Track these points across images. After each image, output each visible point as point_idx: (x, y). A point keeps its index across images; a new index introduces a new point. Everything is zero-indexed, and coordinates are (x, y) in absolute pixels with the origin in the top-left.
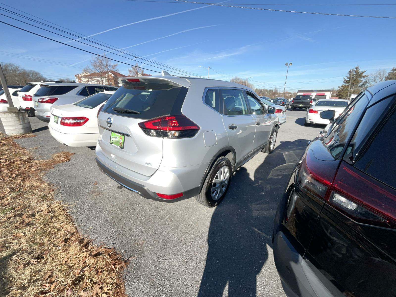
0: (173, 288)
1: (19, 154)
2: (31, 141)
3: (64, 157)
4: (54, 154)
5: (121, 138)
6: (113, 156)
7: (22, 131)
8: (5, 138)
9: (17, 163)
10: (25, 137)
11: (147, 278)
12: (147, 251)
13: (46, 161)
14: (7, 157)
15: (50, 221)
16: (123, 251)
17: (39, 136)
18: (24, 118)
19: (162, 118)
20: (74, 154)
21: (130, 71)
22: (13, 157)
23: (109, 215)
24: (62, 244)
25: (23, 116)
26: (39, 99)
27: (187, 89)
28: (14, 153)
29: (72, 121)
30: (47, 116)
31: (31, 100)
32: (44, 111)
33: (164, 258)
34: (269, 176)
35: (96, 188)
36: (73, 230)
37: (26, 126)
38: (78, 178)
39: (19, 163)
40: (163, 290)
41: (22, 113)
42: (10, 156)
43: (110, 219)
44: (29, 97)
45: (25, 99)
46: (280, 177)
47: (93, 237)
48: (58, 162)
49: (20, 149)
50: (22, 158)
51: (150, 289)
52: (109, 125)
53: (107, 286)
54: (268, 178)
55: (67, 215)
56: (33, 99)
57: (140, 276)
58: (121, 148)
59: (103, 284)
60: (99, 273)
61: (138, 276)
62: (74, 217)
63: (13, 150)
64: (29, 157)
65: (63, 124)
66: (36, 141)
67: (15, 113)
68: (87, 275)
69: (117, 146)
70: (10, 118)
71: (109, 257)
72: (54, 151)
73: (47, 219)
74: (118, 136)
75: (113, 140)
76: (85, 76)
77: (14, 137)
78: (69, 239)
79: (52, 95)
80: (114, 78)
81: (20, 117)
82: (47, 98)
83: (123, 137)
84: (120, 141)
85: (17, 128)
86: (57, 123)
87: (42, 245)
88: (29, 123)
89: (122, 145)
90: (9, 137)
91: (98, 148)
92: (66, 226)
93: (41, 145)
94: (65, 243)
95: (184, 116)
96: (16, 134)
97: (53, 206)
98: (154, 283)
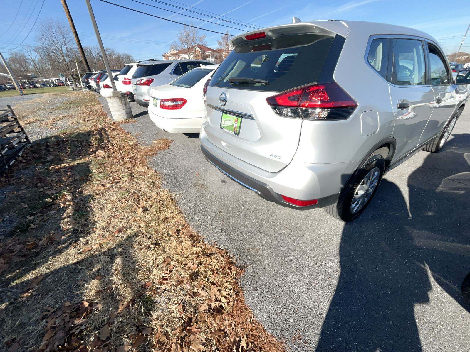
0: (303, 315)
1: (126, 139)
2: (133, 127)
3: (164, 144)
4: (155, 141)
5: (237, 121)
6: (224, 144)
7: (125, 117)
8: (113, 123)
9: (126, 147)
10: (128, 122)
11: (268, 293)
12: (264, 261)
13: (149, 148)
14: (117, 142)
15: (161, 209)
16: (236, 255)
17: (139, 121)
18: (126, 103)
19: (304, 88)
20: (173, 141)
21: (219, 43)
22: (122, 142)
23: (217, 212)
24: (175, 235)
25: (125, 100)
26: (137, 81)
27: (344, 39)
28: (122, 138)
29: (171, 104)
30: (144, 100)
31: (130, 83)
32: (142, 95)
33: (286, 275)
34: (439, 188)
35: (199, 180)
36: (183, 222)
37: (129, 111)
38: (180, 167)
39: (127, 148)
40: (290, 313)
41: (124, 97)
42: (119, 141)
43: (218, 217)
44: (128, 81)
45: (125, 83)
46: (462, 192)
47: (203, 233)
48: (159, 149)
49: (126, 135)
50: (129, 144)
51: (274, 307)
52: (224, 103)
53: (226, 290)
54: (437, 191)
55: (176, 206)
56: (132, 82)
57: (260, 288)
58: (235, 133)
59: (220, 286)
60: (215, 274)
61: (258, 288)
62: (182, 209)
63: (121, 135)
64: (135, 142)
65: (162, 107)
66: (137, 127)
67: (118, 97)
68: (203, 272)
69: (230, 132)
70: (115, 103)
71: (222, 258)
72: (154, 137)
73: (159, 206)
74: (232, 119)
75: (225, 124)
76: (172, 55)
77: (120, 123)
78: (181, 231)
79: (148, 76)
80: (202, 54)
81: (123, 101)
82: (144, 79)
83: (239, 119)
84: (235, 125)
85: (121, 113)
86: (156, 106)
87: (157, 232)
88: (130, 108)
89: (237, 130)
90: (116, 122)
91: (203, 134)
92: (176, 217)
93: (142, 131)
94: (178, 234)
95: (336, 84)
96: (121, 120)
97: (162, 194)
98: (278, 301)
